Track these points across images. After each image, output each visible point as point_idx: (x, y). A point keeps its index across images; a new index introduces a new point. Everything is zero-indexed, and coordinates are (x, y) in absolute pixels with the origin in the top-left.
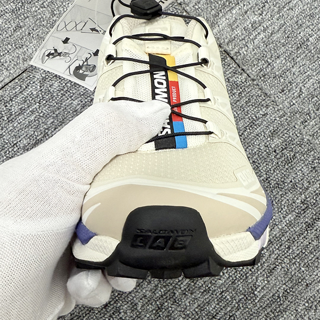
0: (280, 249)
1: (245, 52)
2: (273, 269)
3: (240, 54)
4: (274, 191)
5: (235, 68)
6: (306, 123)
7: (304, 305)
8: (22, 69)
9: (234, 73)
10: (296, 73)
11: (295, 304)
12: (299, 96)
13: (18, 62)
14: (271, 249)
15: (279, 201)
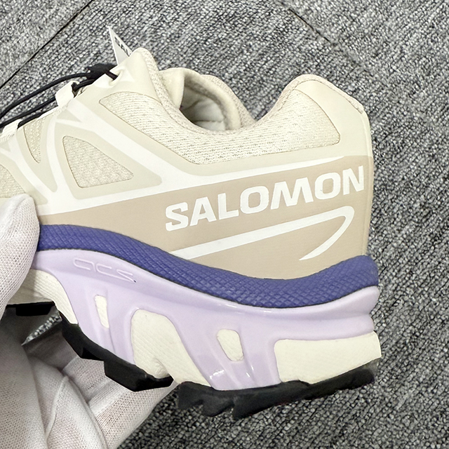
0: (399, 276)
1: (318, 8)
2: (393, 305)
3: (312, 12)
4: (380, 196)
5: (307, 31)
6: (415, 95)
7: (442, 351)
8: (13, 69)
9: (307, 39)
10: (392, 28)
11: (429, 351)
12: (401, 58)
13: (7, 60)
14: (386, 277)
15: (389, 208)
